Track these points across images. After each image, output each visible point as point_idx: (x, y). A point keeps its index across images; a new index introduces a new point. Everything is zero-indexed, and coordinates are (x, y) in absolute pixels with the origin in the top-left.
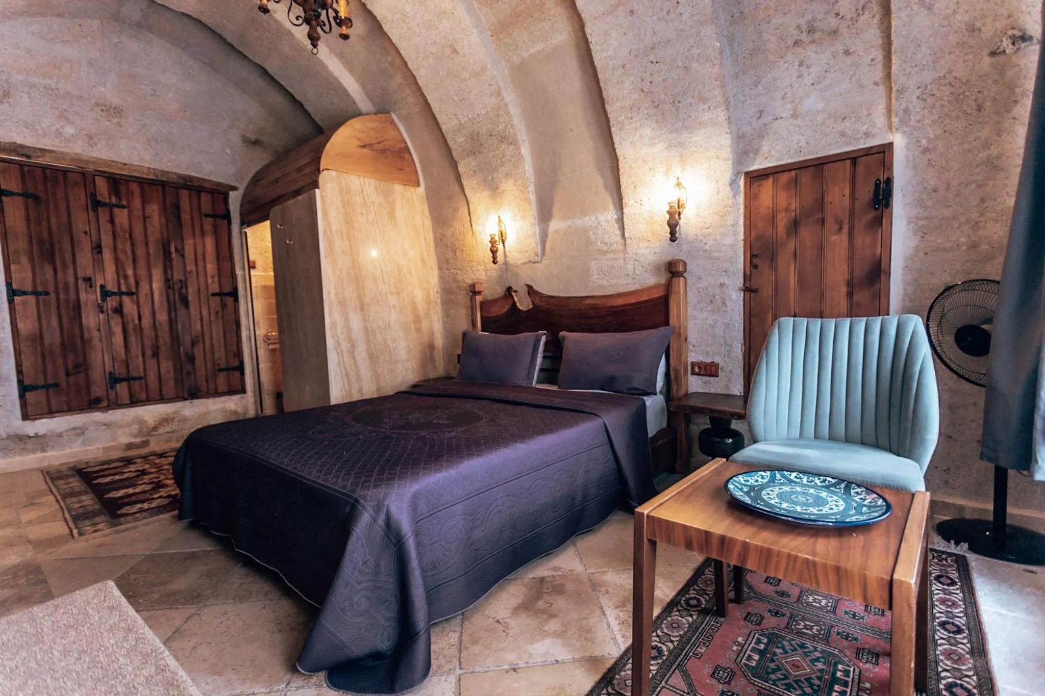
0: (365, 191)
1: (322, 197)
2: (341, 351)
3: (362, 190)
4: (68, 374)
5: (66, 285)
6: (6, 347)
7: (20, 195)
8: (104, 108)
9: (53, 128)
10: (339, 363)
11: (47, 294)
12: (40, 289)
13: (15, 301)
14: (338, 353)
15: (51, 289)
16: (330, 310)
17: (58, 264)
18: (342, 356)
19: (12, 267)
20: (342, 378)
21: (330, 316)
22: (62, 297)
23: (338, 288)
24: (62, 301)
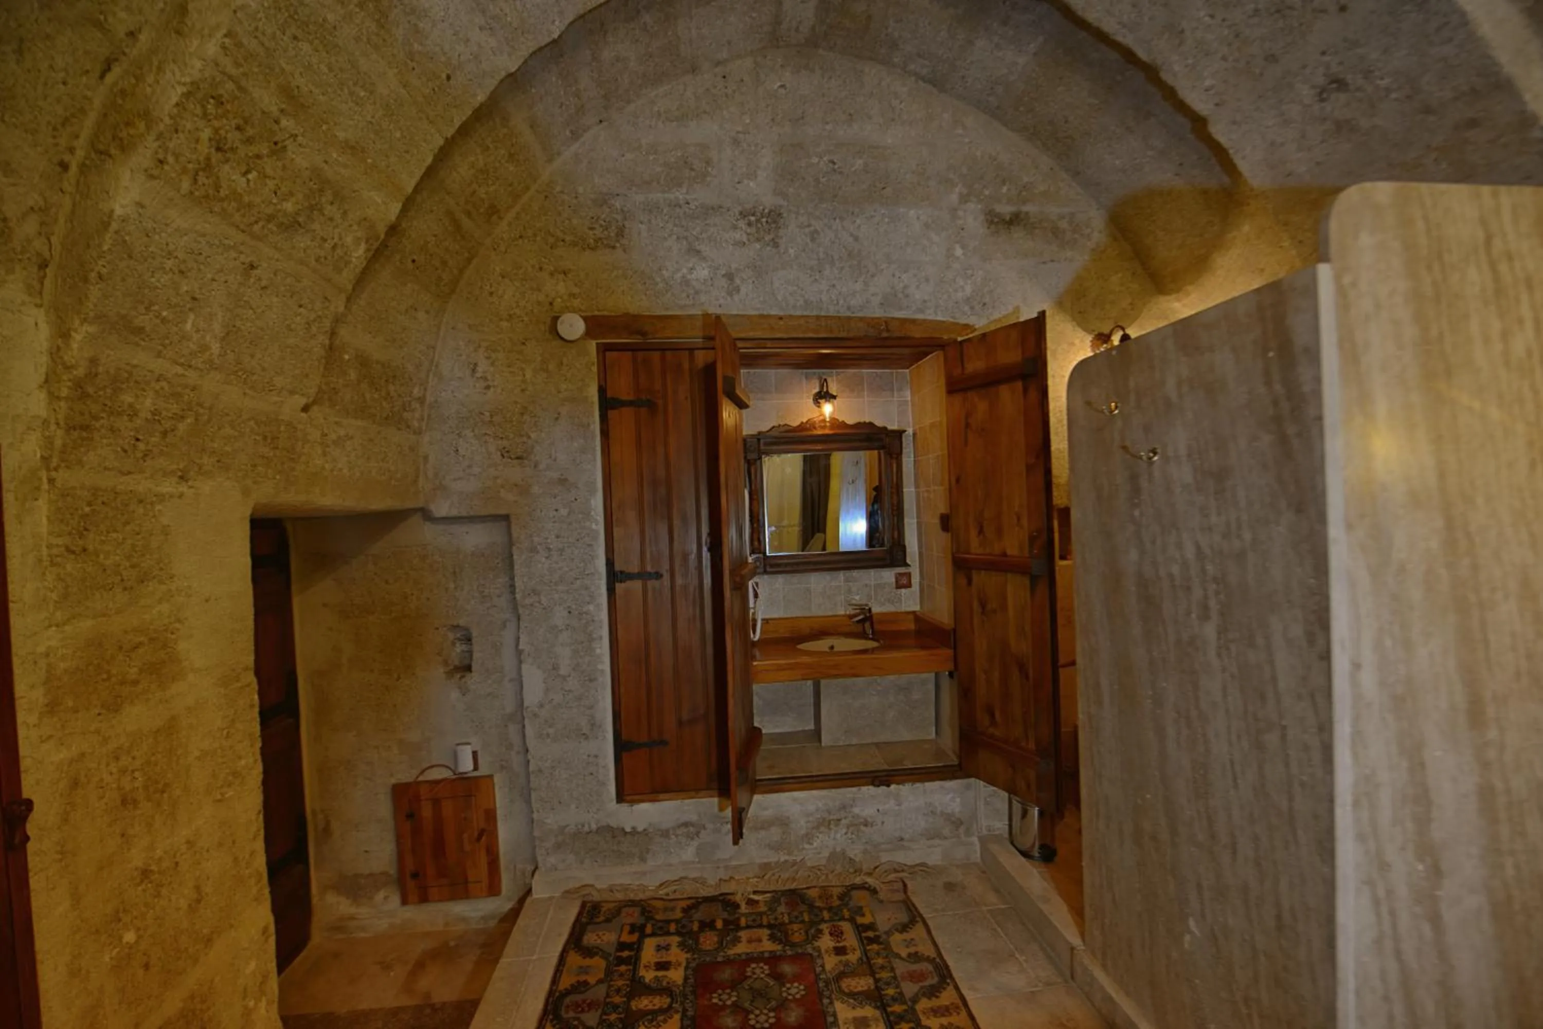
0: (1497, 243)
1: (1341, 292)
2: (1390, 893)
3: (1489, 239)
4: (680, 723)
5: (685, 557)
6: (602, 671)
7: (630, 403)
8: (753, 218)
9: (679, 275)
10: (1378, 942)
11: (658, 576)
12: (649, 569)
13: (617, 591)
14: (1376, 903)
15: (665, 568)
16: (1357, 736)
17: (676, 522)
18: (1392, 913)
19: (615, 530)
20: (1386, 999)
21: (1355, 755)
22: (679, 581)
23: (1388, 643)
24: (678, 588)
